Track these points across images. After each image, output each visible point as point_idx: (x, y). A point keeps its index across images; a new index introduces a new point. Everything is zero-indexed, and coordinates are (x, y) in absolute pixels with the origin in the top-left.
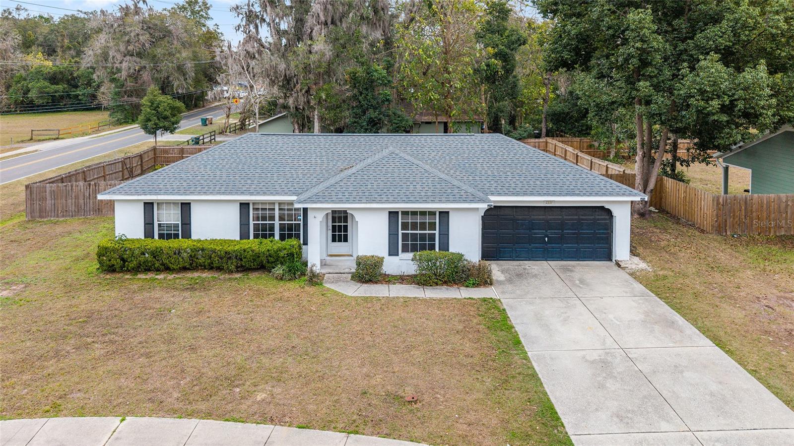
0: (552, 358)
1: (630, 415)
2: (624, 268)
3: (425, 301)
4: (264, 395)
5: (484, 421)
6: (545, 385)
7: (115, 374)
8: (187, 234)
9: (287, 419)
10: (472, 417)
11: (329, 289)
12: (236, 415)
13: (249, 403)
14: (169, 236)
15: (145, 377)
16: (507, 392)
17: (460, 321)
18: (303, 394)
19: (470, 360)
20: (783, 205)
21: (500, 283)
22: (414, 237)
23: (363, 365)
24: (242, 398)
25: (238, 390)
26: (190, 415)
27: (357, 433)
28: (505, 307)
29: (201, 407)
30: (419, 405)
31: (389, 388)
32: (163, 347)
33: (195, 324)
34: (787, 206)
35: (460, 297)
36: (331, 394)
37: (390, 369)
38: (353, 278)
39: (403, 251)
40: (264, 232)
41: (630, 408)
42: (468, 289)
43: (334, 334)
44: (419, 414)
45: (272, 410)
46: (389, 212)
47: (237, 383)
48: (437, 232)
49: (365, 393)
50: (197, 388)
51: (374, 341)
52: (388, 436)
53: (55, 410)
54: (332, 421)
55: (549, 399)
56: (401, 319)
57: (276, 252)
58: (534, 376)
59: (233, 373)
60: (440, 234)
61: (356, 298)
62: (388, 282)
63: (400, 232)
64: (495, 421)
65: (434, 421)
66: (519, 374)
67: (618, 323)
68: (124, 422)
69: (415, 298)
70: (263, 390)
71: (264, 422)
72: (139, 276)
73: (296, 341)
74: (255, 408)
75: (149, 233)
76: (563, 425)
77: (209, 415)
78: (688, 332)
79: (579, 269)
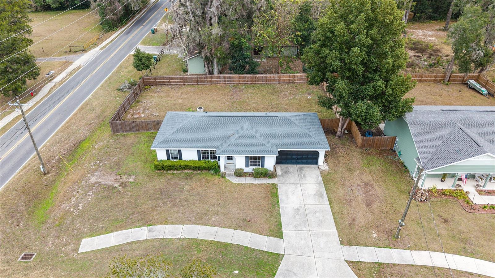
0: (285, 208)
1: (298, 226)
2: (319, 169)
3: (256, 185)
4: (214, 219)
5: (265, 227)
6: (281, 217)
7: (177, 212)
8: (181, 158)
9: (221, 226)
10: (262, 226)
11: (227, 179)
12: (209, 225)
13: (211, 221)
14: (175, 158)
15: (184, 213)
16: (272, 219)
17: (264, 194)
18: (223, 219)
19: (265, 208)
20: (386, 140)
21: (279, 176)
22: (254, 162)
23: (237, 210)
24: (209, 220)
25: (208, 217)
26: (198, 224)
27: (236, 229)
28: (278, 187)
29: (200, 222)
30: (251, 222)
31: (244, 217)
32: (186, 203)
33: (192, 194)
34: (387, 140)
35: (266, 183)
36: (230, 219)
37: (244, 211)
38: (235, 174)
39: (250, 166)
40: (206, 157)
41: (299, 224)
42: (269, 179)
43: (230, 198)
44: (250, 225)
45: (217, 223)
46: (246, 157)
47: (207, 215)
48: (261, 161)
49: (238, 219)
50: (198, 217)
51: (240, 202)
52: (243, 230)
53: (166, 223)
54: (231, 226)
55: (281, 221)
56: (248, 193)
57: (210, 167)
58: (279, 214)
59: (206, 212)
60: (262, 162)
61: (235, 184)
62: (245, 176)
63: (249, 161)
64: (267, 227)
65: (254, 227)
66: (276, 213)
67: (307, 195)
68: (184, 226)
69: (253, 184)
70: (214, 218)
71: (215, 226)
72: (169, 172)
73: (220, 201)
74: (213, 223)
75: (169, 158)
76: (282, 228)
77: (202, 224)
78: (325, 199)
79: (305, 169)
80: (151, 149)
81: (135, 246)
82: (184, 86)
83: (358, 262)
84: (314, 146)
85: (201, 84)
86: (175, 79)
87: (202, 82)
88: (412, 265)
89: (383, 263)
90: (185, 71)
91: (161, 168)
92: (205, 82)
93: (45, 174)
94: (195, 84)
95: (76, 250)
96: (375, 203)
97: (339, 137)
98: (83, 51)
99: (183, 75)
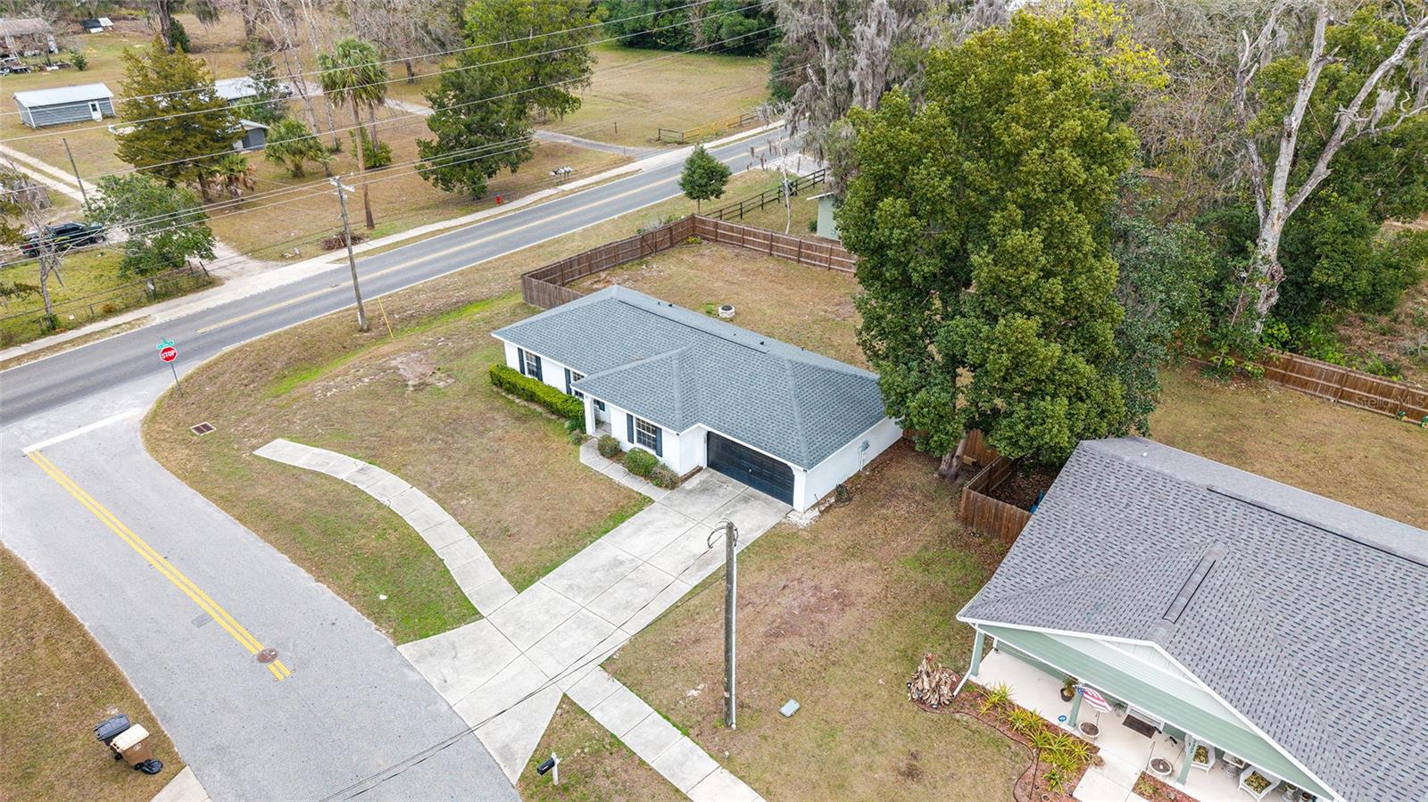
0: (603, 548)
1: (575, 588)
2: (785, 517)
3: (612, 484)
4: (465, 502)
5: (520, 558)
6: (572, 558)
7: (430, 463)
8: (541, 377)
10: (517, 554)
11: (578, 451)
13: (457, 502)
14: (533, 373)
15: (437, 470)
16: (551, 552)
18: (478, 509)
19: (566, 530)
21: (682, 490)
22: (643, 435)
23: (518, 508)
24: (458, 499)
25: (461, 494)
26: (434, 497)
28: (647, 508)
30: (509, 538)
31: (511, 524)
32: (460, 456)
35: (636, 490)
36: (488, 515)
37: (525, 516)
38: (599, 449)
39: (637, 441)
41: (582, 586)
42: (653, 486)
44: (502, 542)
45: (459, 510)
46: (627, 414)
47: (464, 490)
48: (657, 438)
49: (499, 522)
50: (448, 485)
52: (480, 543)
55: (561, 564)
58: (577, 552)
59: (468, 485)
60: (658, 441)
61: (581, 465)
62: (618, 460)
63: (636, 428)
64: (523, 560)
65: (503, 548)
67: (679, 548)
68: (411, 489)
70: (468, 499)
71: (451, 513)
72: (510, 396)
73: (513, 479)
74: (455, 506)
75: (523, 369)
76: (544, 576)
78: (700, 573)
79: (754, 503)
80: (493, 335)
81: (318, 481)
82: (765, 257)
83: (583, 711)
84: (781, 447)
85: (806, 263)
86: (755, 235)
87: (808, 256)
88: (677, 790)
89: (625, 746)
90: (814, 228)
91: (502, 382)
92: (814, 258)
93: (361, 330)
94: (793, 260)
95: (254, 448)
96: (795, 639)
97: (943, 476)
98: (680, 143)
99: (805, 236)
